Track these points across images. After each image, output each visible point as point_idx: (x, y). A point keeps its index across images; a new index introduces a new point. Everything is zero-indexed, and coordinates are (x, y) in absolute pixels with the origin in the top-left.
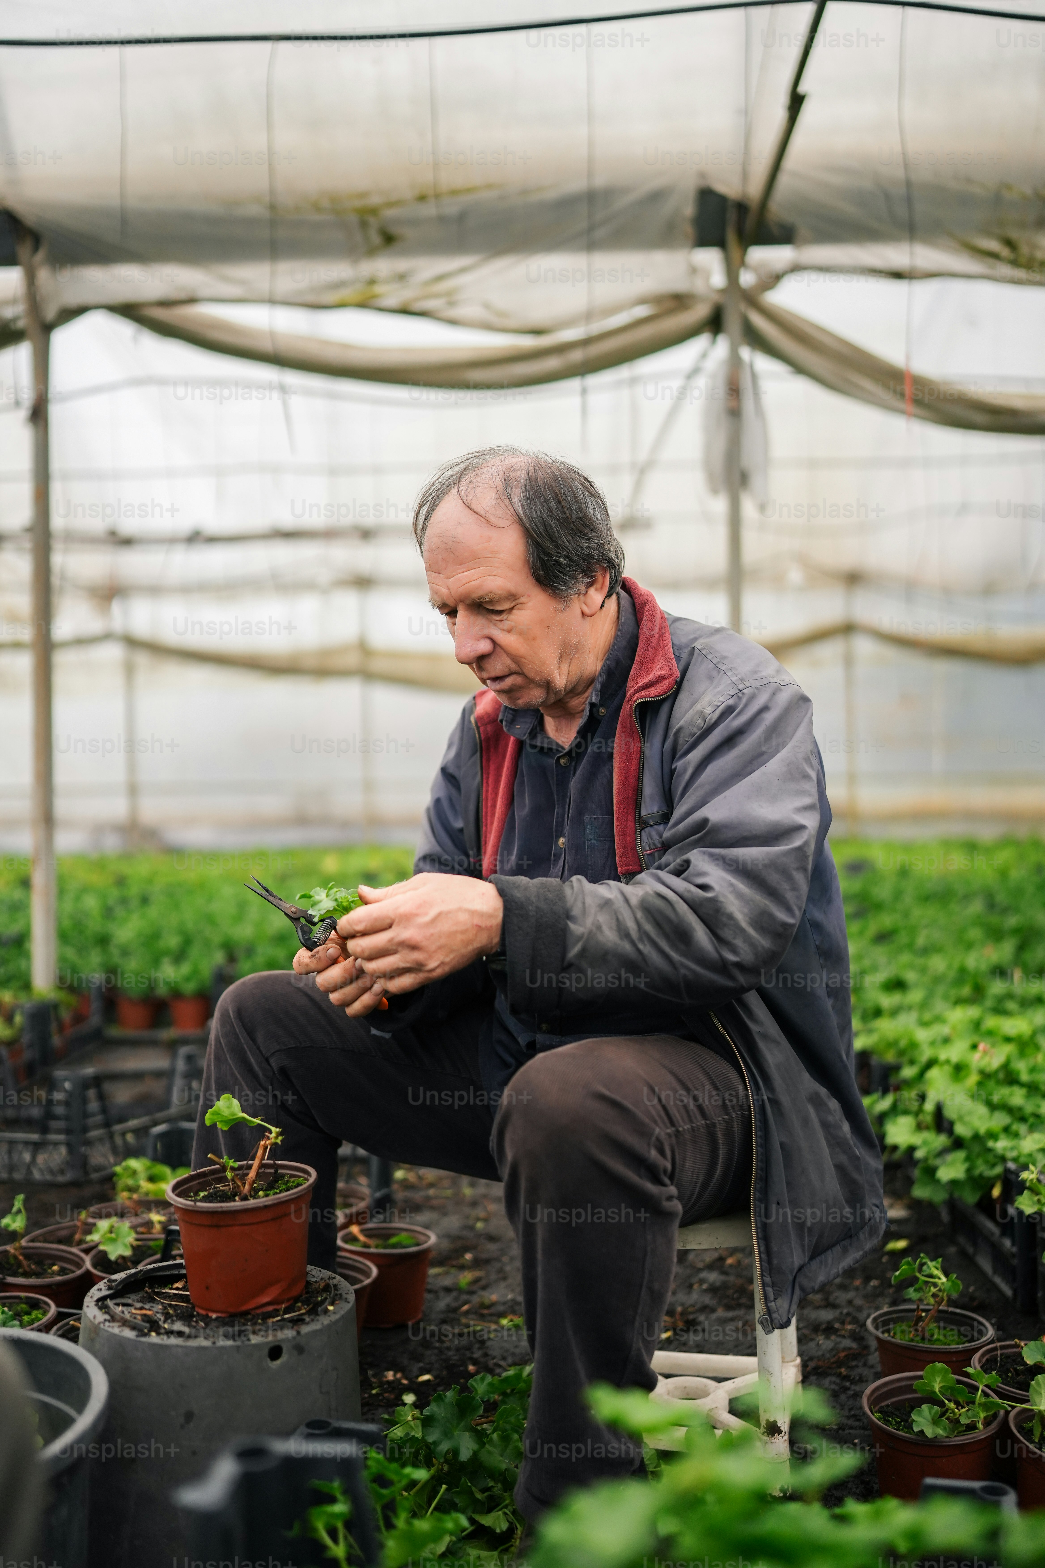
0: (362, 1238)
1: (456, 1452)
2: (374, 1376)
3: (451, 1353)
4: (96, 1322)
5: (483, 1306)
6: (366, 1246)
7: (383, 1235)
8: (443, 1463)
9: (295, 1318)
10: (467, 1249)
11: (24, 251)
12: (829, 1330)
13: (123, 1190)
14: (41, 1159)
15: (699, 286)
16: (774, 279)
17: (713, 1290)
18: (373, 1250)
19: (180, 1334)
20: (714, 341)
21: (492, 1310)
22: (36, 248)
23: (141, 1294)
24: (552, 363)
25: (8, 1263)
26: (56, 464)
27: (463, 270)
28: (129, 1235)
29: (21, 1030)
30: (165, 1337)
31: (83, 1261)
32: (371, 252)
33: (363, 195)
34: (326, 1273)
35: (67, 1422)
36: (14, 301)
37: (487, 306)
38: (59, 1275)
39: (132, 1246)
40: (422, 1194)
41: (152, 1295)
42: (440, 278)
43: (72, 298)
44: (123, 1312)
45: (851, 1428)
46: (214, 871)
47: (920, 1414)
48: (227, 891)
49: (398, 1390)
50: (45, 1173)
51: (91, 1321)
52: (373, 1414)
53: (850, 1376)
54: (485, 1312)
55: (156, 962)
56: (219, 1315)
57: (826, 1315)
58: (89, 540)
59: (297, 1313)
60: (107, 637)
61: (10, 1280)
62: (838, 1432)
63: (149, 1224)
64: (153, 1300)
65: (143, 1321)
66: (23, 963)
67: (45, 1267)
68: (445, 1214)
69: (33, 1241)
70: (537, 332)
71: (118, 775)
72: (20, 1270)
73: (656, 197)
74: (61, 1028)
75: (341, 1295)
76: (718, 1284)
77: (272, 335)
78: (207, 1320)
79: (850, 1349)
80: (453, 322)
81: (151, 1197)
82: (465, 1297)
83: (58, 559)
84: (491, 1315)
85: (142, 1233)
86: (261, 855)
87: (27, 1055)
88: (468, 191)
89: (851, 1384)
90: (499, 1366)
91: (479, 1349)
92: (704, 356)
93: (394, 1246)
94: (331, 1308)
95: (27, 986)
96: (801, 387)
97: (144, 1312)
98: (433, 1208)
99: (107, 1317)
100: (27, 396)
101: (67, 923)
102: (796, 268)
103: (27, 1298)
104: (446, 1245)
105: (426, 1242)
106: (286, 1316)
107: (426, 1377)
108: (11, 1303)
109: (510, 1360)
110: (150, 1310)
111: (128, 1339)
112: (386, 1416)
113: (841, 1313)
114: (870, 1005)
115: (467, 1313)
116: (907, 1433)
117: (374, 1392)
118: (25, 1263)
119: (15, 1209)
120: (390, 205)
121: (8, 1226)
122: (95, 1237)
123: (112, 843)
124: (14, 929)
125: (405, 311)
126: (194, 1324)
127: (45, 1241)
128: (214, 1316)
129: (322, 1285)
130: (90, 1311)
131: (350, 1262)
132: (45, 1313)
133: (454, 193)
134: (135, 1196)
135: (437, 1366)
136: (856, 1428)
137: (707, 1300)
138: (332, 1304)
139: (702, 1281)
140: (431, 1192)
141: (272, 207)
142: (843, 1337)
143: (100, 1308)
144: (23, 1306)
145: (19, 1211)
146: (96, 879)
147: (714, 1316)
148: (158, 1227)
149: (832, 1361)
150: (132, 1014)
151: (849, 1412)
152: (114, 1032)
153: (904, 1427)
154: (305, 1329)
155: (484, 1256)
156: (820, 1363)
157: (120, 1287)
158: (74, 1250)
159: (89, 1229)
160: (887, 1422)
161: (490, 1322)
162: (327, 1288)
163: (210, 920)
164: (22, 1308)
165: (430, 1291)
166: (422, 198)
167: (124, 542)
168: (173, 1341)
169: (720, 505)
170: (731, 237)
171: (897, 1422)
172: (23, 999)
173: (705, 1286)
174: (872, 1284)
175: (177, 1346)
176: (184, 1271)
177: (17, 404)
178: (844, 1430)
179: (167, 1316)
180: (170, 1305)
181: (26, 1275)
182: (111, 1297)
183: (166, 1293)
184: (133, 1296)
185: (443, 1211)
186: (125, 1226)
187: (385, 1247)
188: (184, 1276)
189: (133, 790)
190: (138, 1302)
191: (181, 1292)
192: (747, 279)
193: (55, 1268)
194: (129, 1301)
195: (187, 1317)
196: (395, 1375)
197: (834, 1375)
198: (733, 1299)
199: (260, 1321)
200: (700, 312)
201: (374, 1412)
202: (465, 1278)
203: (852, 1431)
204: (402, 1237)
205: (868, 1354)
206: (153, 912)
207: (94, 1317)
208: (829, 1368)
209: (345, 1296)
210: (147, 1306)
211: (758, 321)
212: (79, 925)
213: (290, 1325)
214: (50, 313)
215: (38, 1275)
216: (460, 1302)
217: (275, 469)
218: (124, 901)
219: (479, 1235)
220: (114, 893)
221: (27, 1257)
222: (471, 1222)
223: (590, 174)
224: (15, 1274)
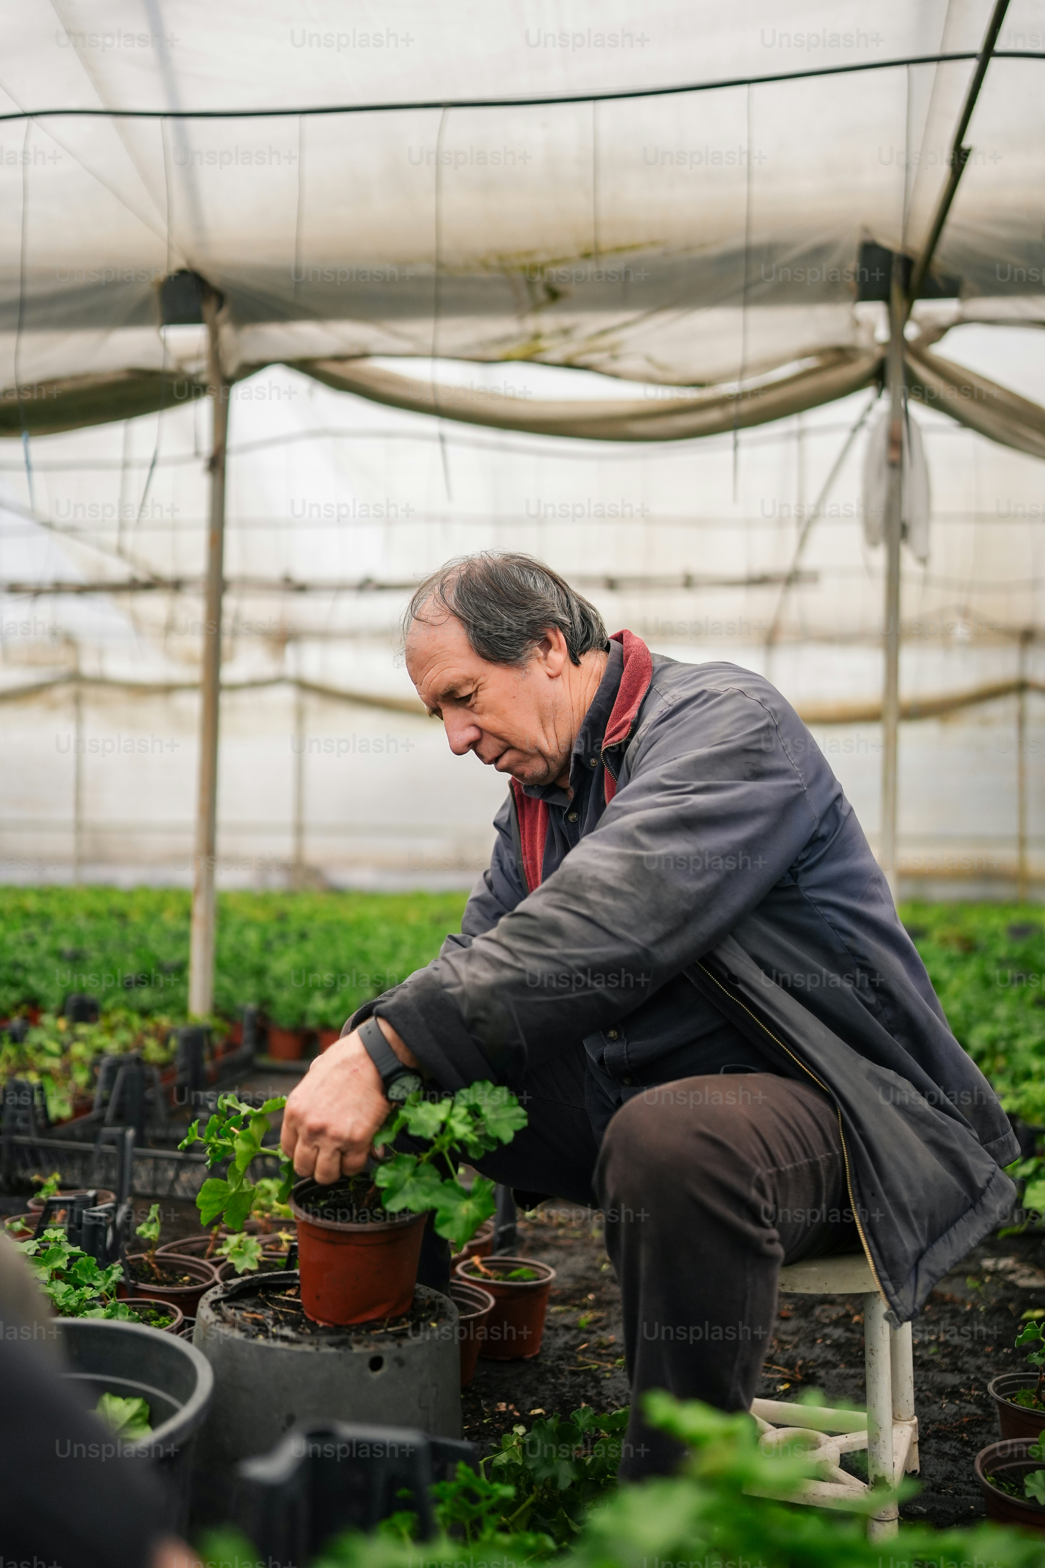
0: (482, 1269)
1: (554, 1480)
2: (486, 1406)
3: (565, 1390)
4: (209, 1322)
5: (601, 1345)
6: (486, 1276)
7: (505, 1268)
8: (542, 1490)
9: (399, 1332)
10: (590, 1290)
11: (208, 310)
12: (954, 1394)
13: (257, 1209)
14: (184, 1176)
15: (863, 339)
16: (941, 331)
17: (836, 1346)
18: (492, 1281)
19: (285, 1338)
20: (879, 396)
21: (610, 1350)
22: (220, 307)
23: (254, 1300)
24: (714, 416)
25: (142, 1270)
26: (232, 511)
27: (626, 325)
28: (256, 1249)
29: (175, 1053)
30: (271, 1341)
31: (213, 1273)
32: (537, 308)
33: (529, 253)
34: (434, 1292)
35: (172, 1411)
36: (197, 357)
37: (649, 360)
38: (189, 1285)
39: (259, 1261)
40: (552, 1233)
41: (265, 1300)
42: (603, 333)
43: (252, 354)
44: (235, 1315)
45: (968, 1494)
46: (372, 911)
47: (1033, 1479)
48: (384, 930)
49: (509, 1422)
50: (188, 1192)
51: (203, 1321)
52: (482, 1443)
53: (972, 1442)
54: (603, 1352)
55: (308, 993)
56: (326, 1324)
57: (952, 1379)
58: (263, 586)
59: (400, 1328)
60: (278, 681)
61: (142, 1286)
62: (953, 1496)
63: (278, 1242)
64: (265, 1306)
65: (253, 1323)
66: (181, 991)
67: (177, 1277)
68: (572, 1254)
69: (167, 1251)
70: (699, 385)
71: (287, 816)
72: (153, 1278)
73: (819, 252)
74: (213, 1054)
75: (445, 1314)
76: (843, 1340)
77: (434, 388)
78: (313, 1325)
79: (975, 1414)
80: (615, 375)
81: (282, 1218)
82: (584, 1336)
83: (230, 603)
84: (609, 1355)
85: (270, 1250)
86: (419, 897)
87: (180, 1078)
88: (633, 248)
89: (973, 1450)
90: (613, 1406)
91: (593, 1387)
92: (869, 408)
93: (514, 1279)
94: (434, 1325)
95: (183, 1011)
96: (969, 440)
97: (255, 1316)
98: (560, 1248)
99: (219, 1318)
100: (207, 447)
101: (226, 954)
102: (961, 321)
103: (156, 1304)
104: (569, 1284)
105: (546, 1277)
106: (390, 1329)
107: (538, 1411)
108: (141, 1309)
109: (623, 1401)
110: (260, 1314)
111: (238, 1341)
112: (494, 1445)
113: (968, 1378)
114: (1020, 1068)
115: (585, 1351)
116: (1020, 1498)
117: (485, 1421)
118: (157, 1271)
119: (150, 1218)
120: (556, 262)
121: (143, 1233)
122: (225, 1250)
123: (277, 881)
124: (177, 957)
125: (569, 365)
126: (300, 1330)
127: (179, 1252)
128: (321, 1324)
129: (427, 1302)
130: (205, 1311)
131: (469, 1292)
132: (171, 1320)
133: (618, 250)
134: (267, 1215)
135: (550, 1400)
136: (973, 1495)
137: (830, 1356)
138: (436, 1321)
139: (825, 1337)
140: (561, 1232)
141: (440, 265)
142: (969, 1402)
143: (214, 1310)
144: (153, 1311)
145: (154, 1220)
146: (261, 915)
147: (834, 1372)
148: (286, 1245)
149: (954, 1425)
150: (281, 1043)
151: (968, 1478)
152: (264, 1061)
153: (1018, 1492)
154: (406, 1343)
155: (608, 1297)
156: (942, 1427)
157: (234, 1292)
158: (205, 1262)
159: (220, 1242)
160: (1000, 1487)
161: (608, 1362)
162: (432, 1306)
163: (363, 956)
164: (151, 1313)
165: (549, 1328)
166: (586, 256)
167: (301, 588)
168: (279, 1344)
169: (879, 558)
170: (896, 291)
171: (1011, 1488)
172: (180, 1026)
173: (828, 1342)
174: (1005, 1350)
175: (282, 1349)
176: (298, 1282)
177: (197, 454)
178: (960, 1495)
179: (277, 1322)
180: (281, 1312)
181: (157, 1282)
182: (225, 1300)
183: (279, 1299)
184: (247, 1301)
185: (570, 1251)
186: (253, 1241)
187: (505, 1280)
188: (298, 1285)
189: (299, 830)
190: (251, 1306)
191: (292, 1299)
192: (911, 332)
193: (186, 1278)
194: (243, 1305)
195: (295, 1324)
196: (507, 1407)
197: (954, 1440)
198: (857, 1356)
199: (364, 1332)
200: (864, 365)
201: (484, 1441)
202: (586, 1318)
203: (969, 1497)
204: (523, 1271)
205: (993, 1422)
206: (309, 948)
207: (207, 1317)
208: (949, 1432)
209: (449, 1314)
210: (259, 1311)
211: (922, 372)
212: (238, 958)
213: (391, 1337)
214: (231, 368)
215: (169, 1284)
216: (578, 1341)
217: (445, 520)
218: (283, 936)
219: (603, 1277)
220: (274, 929)
221: (161, 1266)
222: (597, 1264)
223: (748, 230)
224: (147, 1282)
